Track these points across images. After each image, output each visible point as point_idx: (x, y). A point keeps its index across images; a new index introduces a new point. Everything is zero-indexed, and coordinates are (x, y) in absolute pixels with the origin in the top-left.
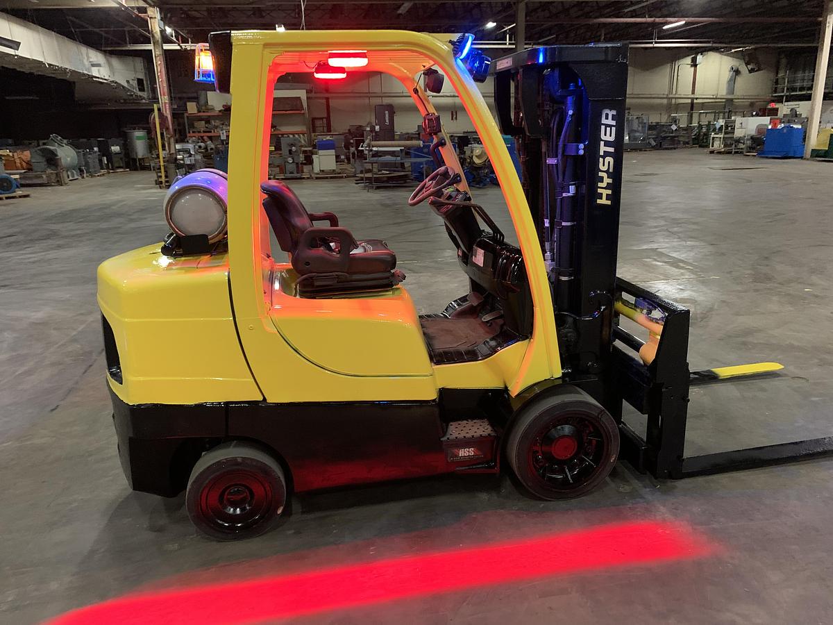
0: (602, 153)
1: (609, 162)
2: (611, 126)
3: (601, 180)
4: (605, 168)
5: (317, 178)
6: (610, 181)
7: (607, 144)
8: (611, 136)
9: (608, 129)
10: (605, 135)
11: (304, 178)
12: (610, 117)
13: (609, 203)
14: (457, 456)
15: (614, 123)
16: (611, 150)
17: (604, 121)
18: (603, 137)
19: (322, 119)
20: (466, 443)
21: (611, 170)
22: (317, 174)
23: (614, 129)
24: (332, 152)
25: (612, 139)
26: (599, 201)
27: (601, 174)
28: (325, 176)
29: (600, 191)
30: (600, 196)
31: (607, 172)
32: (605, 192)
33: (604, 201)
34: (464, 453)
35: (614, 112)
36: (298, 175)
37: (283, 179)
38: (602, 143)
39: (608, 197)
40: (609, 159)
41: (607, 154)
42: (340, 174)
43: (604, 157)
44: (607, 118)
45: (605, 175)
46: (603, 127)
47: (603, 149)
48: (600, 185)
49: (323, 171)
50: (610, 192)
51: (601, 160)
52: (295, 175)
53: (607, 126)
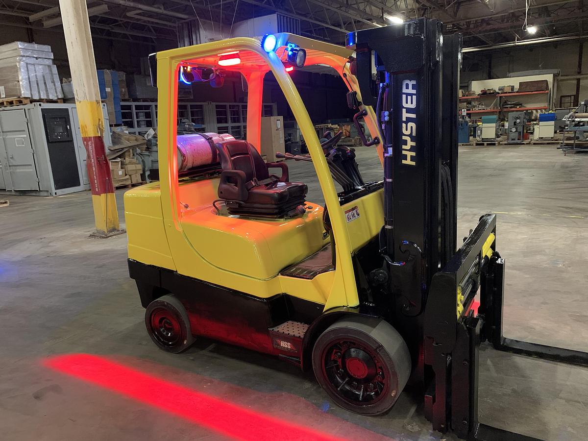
0: (404, 119)
1: (412, 127)
2: (411, 95)
3: (405, 143)
4: (408, 132)
5: (534, 144)
6: (414, 144)
7: (409, 111)
8: (412, 103)
9: (409, 97)
10: (407, 103)
11: (523, 144)
12: (410, 87)
13: (413, 163)
14: (279, 345)
15: (414, 92)
16: (413, 116)
17: (405, 90)
18: (404, 104)
19: (570, 96)
20: (287, 338)
21: (414, 134)
22: (537, 140)
23: (414, 97)
24: (553, 123)
25: (413, 106)
26: (404, 162)
27: (404, 138)
28: (543, 142)
29: (404, 152)
30: (405, 157)
31: (410, 136)
32: (409, 154)
33: (408, 162)
34: (285, 345)
35: (414, 82)
36: (519, 141)
37: (505, 144)
38: (404, 110)
39: (412, 158)
40: (411, 124)
41: (409, 120)
42: (556, 140)
43: (406, 123)
44: (407, 88)
45: (408, 139)
46: (404, 96)
47: (405, 115)
48: (404, 147)
49: (542, 138)
50: (414, 154)
51: (404, 125)
52: (517, 141)
53: (407, 95)
